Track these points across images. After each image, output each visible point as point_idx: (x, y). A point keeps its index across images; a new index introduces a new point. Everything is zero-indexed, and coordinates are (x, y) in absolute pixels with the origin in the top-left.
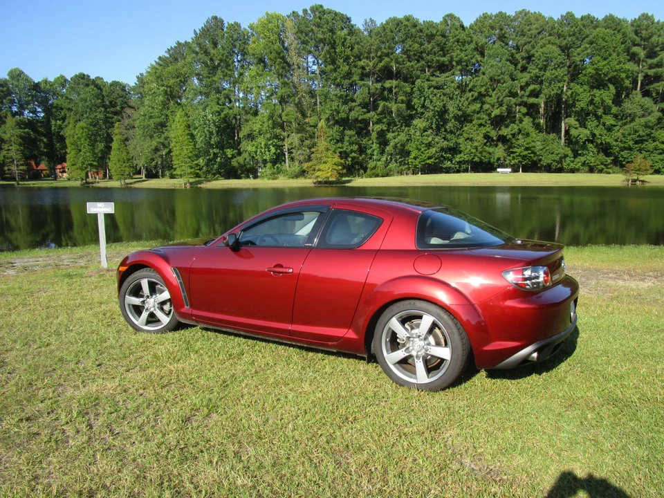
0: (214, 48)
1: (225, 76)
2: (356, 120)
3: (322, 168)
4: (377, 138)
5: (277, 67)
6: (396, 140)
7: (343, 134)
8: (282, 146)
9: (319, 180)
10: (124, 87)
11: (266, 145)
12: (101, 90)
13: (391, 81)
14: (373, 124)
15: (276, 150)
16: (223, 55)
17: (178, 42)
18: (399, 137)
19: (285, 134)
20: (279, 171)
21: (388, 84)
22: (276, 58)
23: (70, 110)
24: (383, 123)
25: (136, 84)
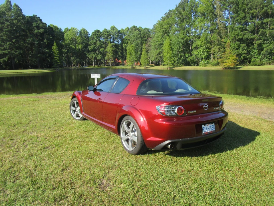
0: (183, 11)
1: (187, 23)
2: (247, 39)
3: (227, 61)
4: (257, 47)
5: (210, 17)
6: (268, 48)
7: (239, 46)
8: (210, 52)
9: (226, 67)
10: (149, 30)
11: (202, 52)
12: (140, 31)
13: (267, 19)
14: (256, 41)
15: (207, 53)
16: (187, 14)
17: (170, 10)
18: (269, 47)
19: (212, 46)
20: (208, 63)
21: (265, 21)
22: (209, 13)
23: (129, 40)
24: (261, 39)
25: (153, 28)
